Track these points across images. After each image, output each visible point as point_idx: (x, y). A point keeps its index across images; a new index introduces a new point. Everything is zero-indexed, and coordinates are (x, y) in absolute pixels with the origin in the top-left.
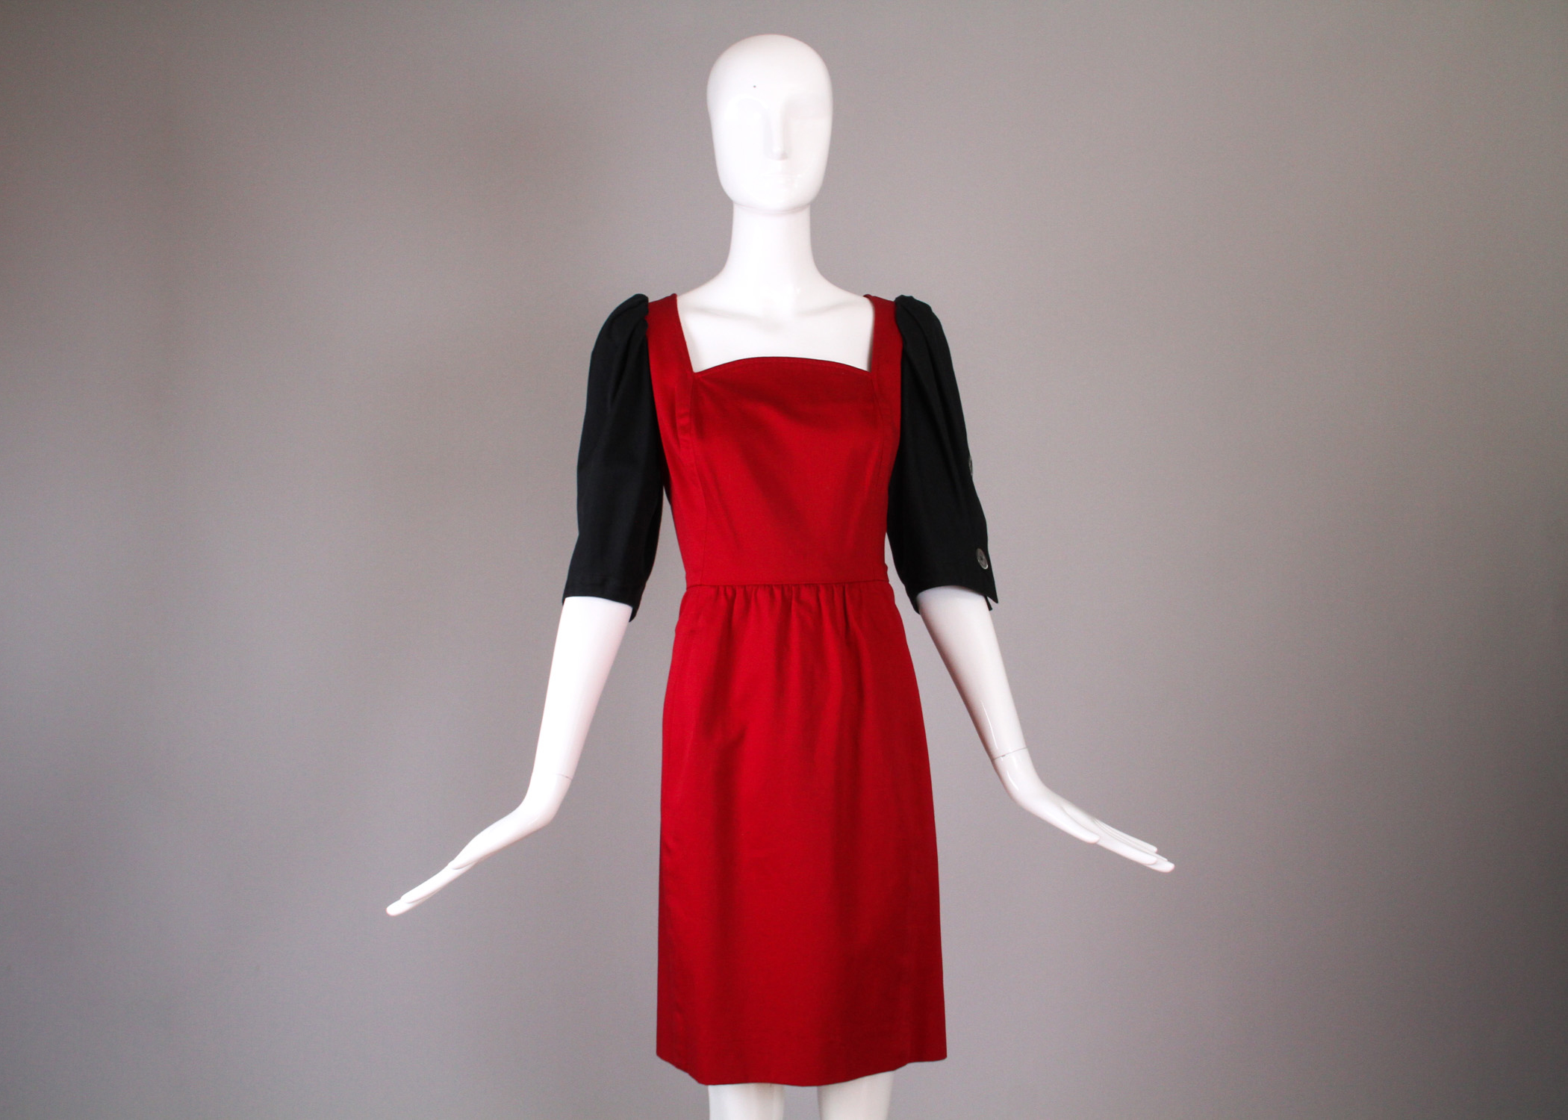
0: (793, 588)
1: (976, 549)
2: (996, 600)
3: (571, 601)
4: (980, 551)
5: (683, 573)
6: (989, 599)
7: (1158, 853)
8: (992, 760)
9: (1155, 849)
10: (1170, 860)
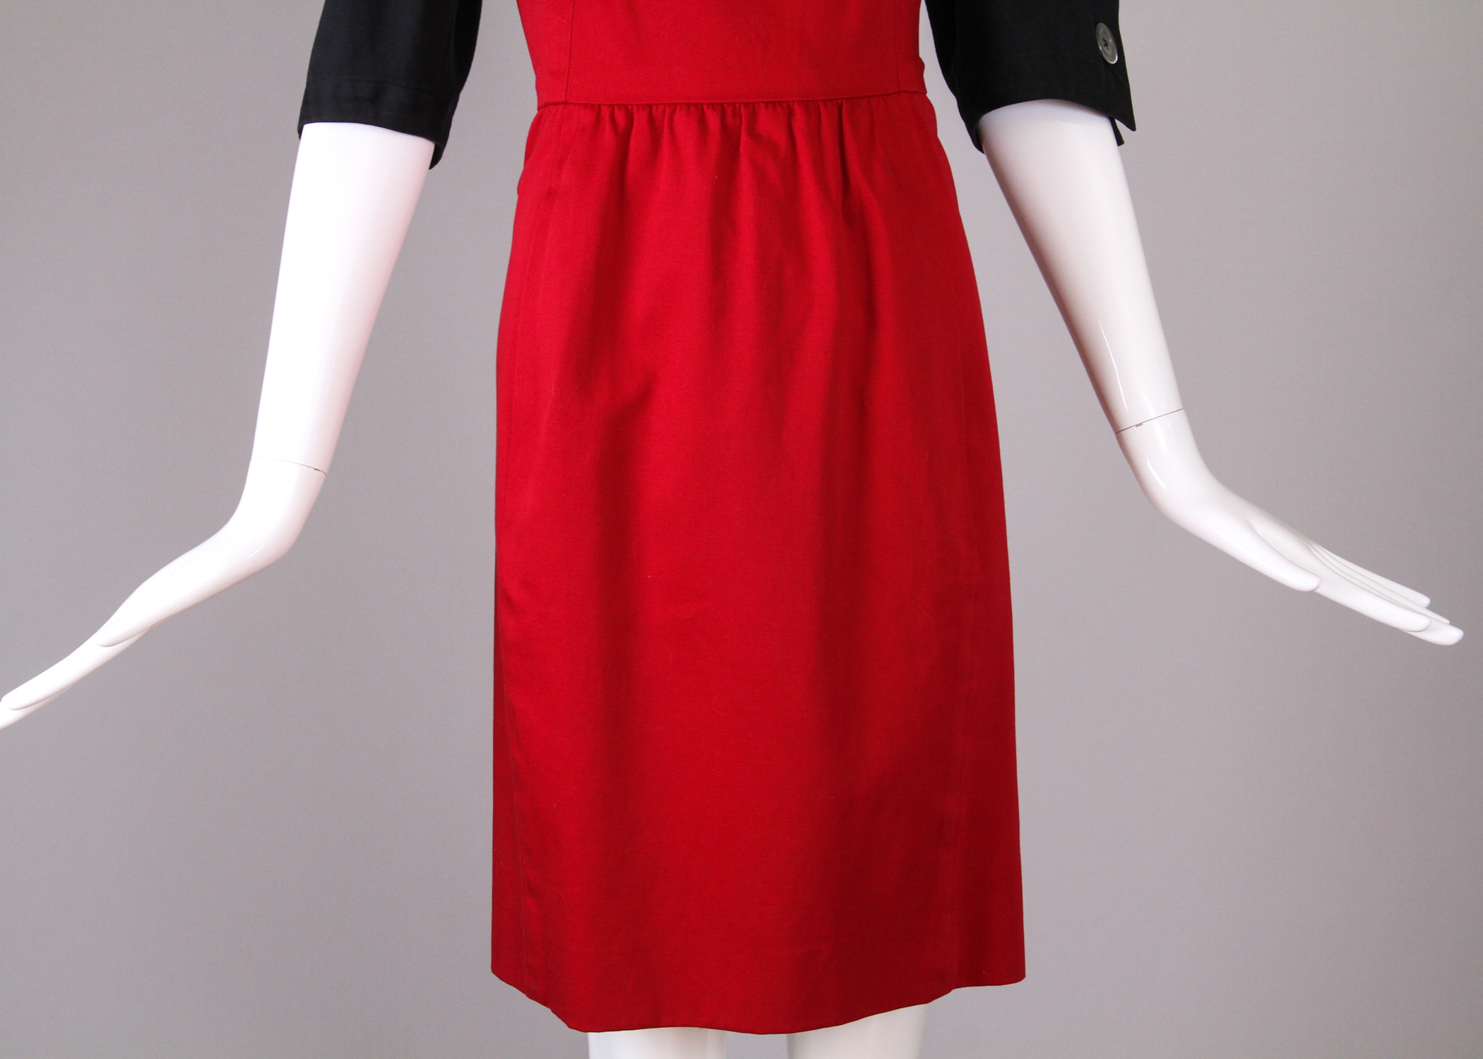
0: (742, 108)
1: (1096, 24)
2: (1132, 126)
3: (313, 130)
4: (1103, 29)
5: (531, 77)
6: (1118, 123)
7: (1430, 608)
8: (1118, 432)
9: (1426, 601)
10: (1454, 623)
